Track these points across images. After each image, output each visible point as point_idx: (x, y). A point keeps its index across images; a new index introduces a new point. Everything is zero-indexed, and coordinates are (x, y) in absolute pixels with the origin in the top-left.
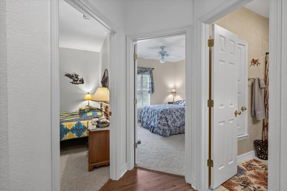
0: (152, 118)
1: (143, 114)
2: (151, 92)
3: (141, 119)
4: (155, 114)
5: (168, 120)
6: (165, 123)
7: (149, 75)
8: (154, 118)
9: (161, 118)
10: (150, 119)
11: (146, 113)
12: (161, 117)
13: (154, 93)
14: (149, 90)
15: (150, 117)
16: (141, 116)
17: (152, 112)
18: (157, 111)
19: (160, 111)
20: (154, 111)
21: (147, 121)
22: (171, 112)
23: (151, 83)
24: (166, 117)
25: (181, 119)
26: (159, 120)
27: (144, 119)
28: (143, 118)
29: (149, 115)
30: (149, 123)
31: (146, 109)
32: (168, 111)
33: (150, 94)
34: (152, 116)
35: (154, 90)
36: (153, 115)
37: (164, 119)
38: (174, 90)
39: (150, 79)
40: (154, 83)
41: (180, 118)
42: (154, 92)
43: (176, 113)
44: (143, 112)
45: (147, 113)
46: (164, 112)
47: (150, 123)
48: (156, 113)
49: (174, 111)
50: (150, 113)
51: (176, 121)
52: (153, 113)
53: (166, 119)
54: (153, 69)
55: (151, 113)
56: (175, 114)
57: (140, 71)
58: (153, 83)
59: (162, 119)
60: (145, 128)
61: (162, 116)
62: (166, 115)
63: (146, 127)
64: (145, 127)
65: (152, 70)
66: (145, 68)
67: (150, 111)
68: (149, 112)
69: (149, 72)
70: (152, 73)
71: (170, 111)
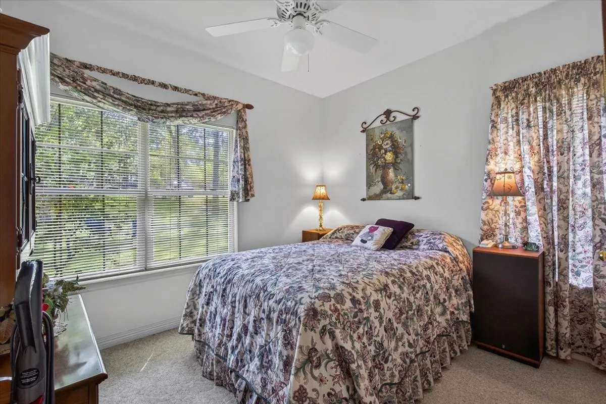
0: (248, 337)
1: (202, 300)
2: (241, 195)
3: (194, 322)
4: (269, 318)
5: (354, 366)
6: (337, 388)
7: (235, 131)
8: (260, 340)
9: (312, 358)
10: (239, 338)
11: (216, 301)
12: (313, 350)
13: (252, 199)
14: (234, 189)
15: (237, 329)
16: (195, 308)
17: (251, 304)
18: (278, 302)
19: (301, 311)
20: (258, 296)
21: (219, 345)
22: (363, 307)
23: (242, 159)
24: (338, 349)
25: (402, 335)
26: (302, 375)
27: (206, 329)
28: (202, 322)
29: (233, 313)
30: (231, 359)
31: (218, 279)
32: (349, 304)
33: (235, 203)
34: (251, 328)
35: (251, 188)
36: (258, 321)
37: (332, 364)
38: (321, 191)
39: (236, 146)
40: (252, 162)
41: (399, 326)
42: (253, 196)
43: (383, 304)
44: (204, 290)
45: (224, 304)
46: (324, 314)
47: (240, 362)
48: (274, 316)
49: (375, 296)
50: (239, 307)
51: (387, 354)
52: (253, 312)
53: (342, 359)
54: (250, 107)
55: (245, 307)
56: (377, 314)
57: (194, 105)
58: (249, 160)
59: (318, 366)
60: (209, 376)
61: (319, 347)
62: (338, 333)
63: (219, 378)
64: (211, 373)
65: (245, 112)
66: (215, 98)
67: (239, 291)
68: (234, 296)
69: (231, 118)
70: (244, 121)
71: (354, 301)
